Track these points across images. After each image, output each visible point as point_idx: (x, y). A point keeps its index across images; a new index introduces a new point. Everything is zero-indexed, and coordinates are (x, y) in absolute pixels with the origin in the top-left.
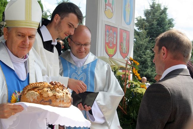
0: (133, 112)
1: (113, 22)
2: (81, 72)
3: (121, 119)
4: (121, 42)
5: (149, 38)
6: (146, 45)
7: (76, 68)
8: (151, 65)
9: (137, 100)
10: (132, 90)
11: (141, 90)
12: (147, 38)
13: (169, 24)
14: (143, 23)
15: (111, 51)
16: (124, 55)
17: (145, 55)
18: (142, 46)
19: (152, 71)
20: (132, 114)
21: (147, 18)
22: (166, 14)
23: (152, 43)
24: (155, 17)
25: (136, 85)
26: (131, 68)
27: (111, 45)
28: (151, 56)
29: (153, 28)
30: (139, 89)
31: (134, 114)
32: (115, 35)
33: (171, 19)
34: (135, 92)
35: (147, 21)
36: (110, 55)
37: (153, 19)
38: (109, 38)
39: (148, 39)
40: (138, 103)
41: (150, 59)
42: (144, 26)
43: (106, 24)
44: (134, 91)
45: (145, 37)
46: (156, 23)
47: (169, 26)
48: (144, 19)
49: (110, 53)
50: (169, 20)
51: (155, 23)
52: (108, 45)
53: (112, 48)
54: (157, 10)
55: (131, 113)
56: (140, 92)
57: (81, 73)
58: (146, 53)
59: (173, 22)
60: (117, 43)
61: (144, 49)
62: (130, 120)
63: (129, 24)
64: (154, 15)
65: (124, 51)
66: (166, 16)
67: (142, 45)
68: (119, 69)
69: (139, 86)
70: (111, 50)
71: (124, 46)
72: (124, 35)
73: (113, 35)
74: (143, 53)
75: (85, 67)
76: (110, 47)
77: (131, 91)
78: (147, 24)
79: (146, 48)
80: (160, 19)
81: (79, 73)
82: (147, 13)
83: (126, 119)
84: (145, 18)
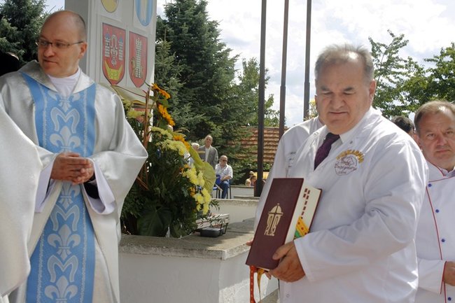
0: (159, 185)
1: (117, 19)
2: (70, 106)
3: (138, 198)
4: (132, 58)
5: (174, 55)
6: (169, 67)
7: (59, 98)
8: (179, 105)
9: (168, 162)
10: (158, 144)
11: (175, 145)
12: (170, 55)
13: (209, 31)
14: (164, 28)
15: (114, 74)
16: (138, 81)
17: (168, 86)
18: (161, 70)
19: (180, 115)
20: (158, 189)
21: (171, 19)
22: (204, 13)
23: (180, 65)
24: (185, 18)
25: (166, 136)
26: (155, 104)
27: (114, 63)
28: (178, 88)
29: (181, 38)
30: (172, 142)
31: (161, 190)
32: (121, 44)
33: (214, 22)
34: (164, 147)
35: (171, 24)
36: (113, 80)
37: (181, 21)
38: (111, 48)
39: (172, 58)
40: (169, 169)
41: (177, 93)
42: (165, 35)
43: (105, 22)
44: (161, 146)
45: (167, 53)
46: (187, 28)
47: (209, 34)
48: (165, 21)
49: (112, 78)
50: (211, 24)
51: (185, 28)
52: (109, 62)
53: (116, 68)
54: (189, 6)
55: (155, 187)
56: (173, 148)
57: (70, 109)
58: (169, 83)
59: (218, 28)
60: (124, 58)
61: (166, 76)
62: (156, 201)
63: (146, 23)
64: (184, 14)
65: (138, 74)
66: (205, 16)
67: (162, 68)
68: (133, 107)
69: (170, 136)
70: (115, 71)
71: (138, 66)
72: (138, 43)
73: (118, 44)
74: (163, 82)
75: (76, 98)
76: (111, 67)
77: (156, 147)
78: (170, 30)
79: (169, 75)
80: (193, 22)
81: (66, 109)
82: (170, 11)
83: (147, 199)
84: (167, 19)
